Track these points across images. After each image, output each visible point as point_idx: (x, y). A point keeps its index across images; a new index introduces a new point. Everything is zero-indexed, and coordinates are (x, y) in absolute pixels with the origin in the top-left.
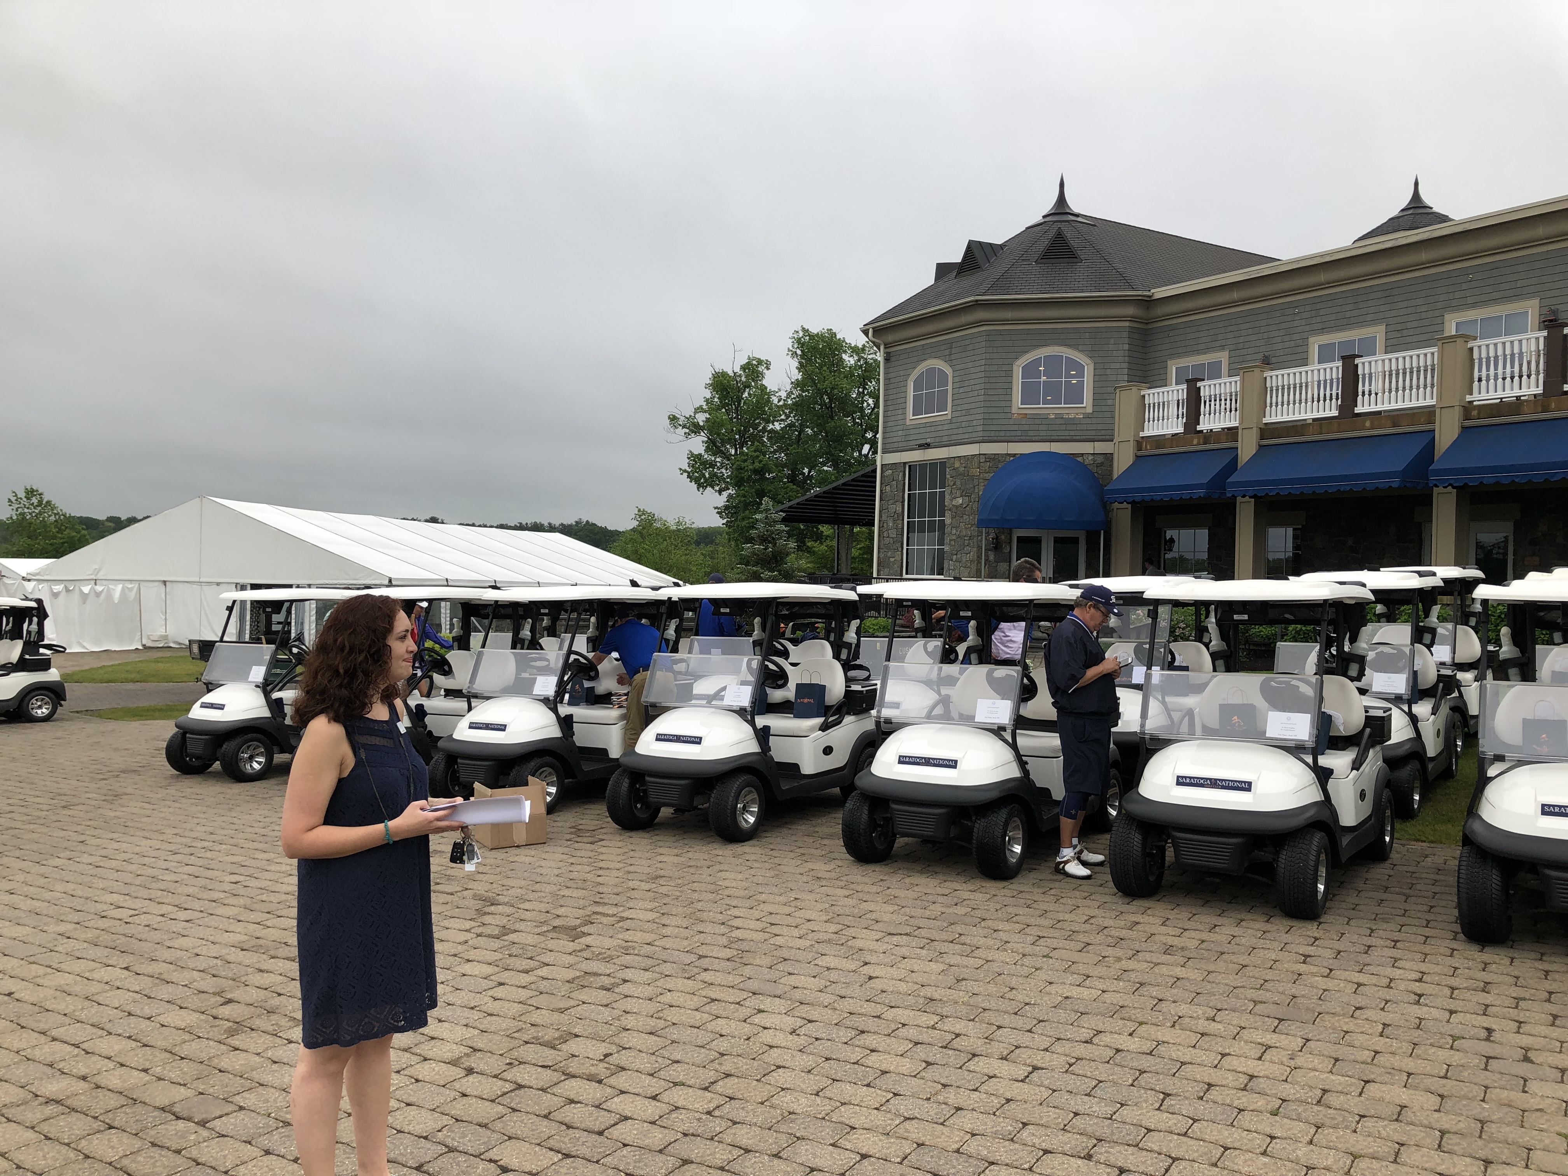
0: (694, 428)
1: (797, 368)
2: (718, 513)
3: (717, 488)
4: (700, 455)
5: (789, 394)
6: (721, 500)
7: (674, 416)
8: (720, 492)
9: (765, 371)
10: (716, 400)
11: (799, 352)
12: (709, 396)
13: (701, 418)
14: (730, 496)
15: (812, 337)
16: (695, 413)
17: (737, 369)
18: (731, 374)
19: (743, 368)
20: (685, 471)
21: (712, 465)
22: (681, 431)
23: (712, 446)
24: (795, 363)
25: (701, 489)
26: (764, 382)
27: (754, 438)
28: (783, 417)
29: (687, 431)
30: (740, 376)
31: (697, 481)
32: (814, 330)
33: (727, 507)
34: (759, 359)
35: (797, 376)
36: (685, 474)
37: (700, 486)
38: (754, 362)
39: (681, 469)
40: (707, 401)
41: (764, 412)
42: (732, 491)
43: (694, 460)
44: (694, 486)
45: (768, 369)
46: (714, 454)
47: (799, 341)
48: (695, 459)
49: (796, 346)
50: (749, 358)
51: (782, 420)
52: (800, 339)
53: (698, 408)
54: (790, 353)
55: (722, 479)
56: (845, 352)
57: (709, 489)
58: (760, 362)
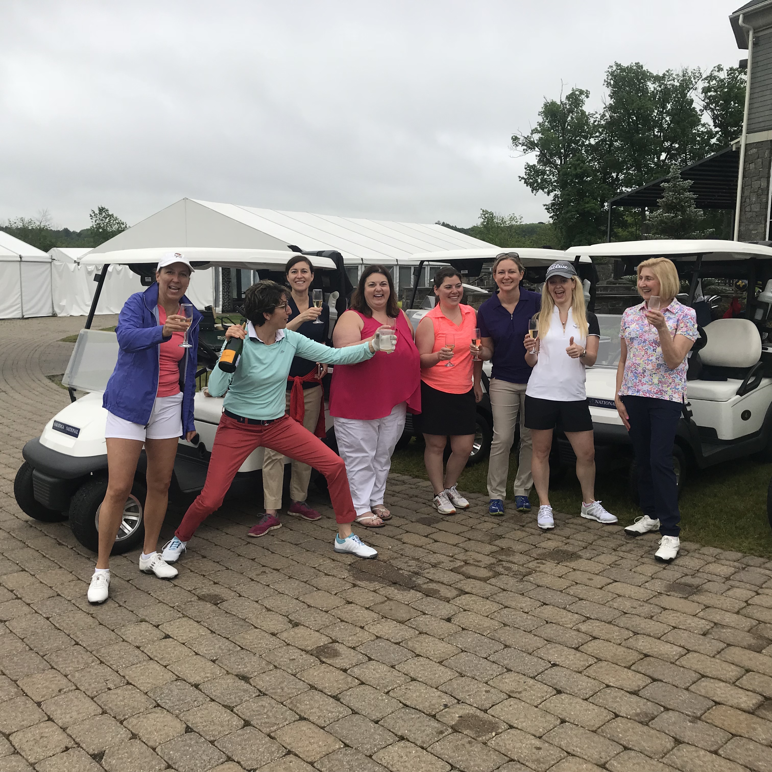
0: (531, 145)
1: (610, 96)
2: (546, 209)
3: (546, 190)
4: (534, 165)
5: (603, 116)
6: (549, 199)
7: (516, 137)
8: (548, 193)
9: (585, 99)
10: (546, 124)
11: (612, 82)
12: (541, 121)
13: (536, 137)
14: (556, 196)
15: (622, 70)
16: (532, 134)
17: (564, 100)
18: (559, 103)
19: (568, 98)
20: (523, 178)
21: (544, 173)
22: (521, 148)
23: (543, 159)
24: (608, 91)
25: (535, 191)
26: (584, 108)
27: (576, 151)
28: (597, 134)
29: (525, 147)
30: (565, 104)
31: (531, 185)
32: (625, 64)
33: (553, 205)
34: (581, 90)
35: (610, 101)
36: (523, 181)
37: (533, 189)
38: (577, 93)
39: (520, 177)
40: (540, 125)
41: (584, 131)
42: (558, 192)
43: (530, 170)
44: (529, 189)
45: (587, 97)
46: (545, 165)
47: (612, 74)
48: (530, 168)
49: (610, 77)
50: (573, 90)
51: (597, 137)
52: (614, 72)
53: (534, 130)
54: (606, 83)
55: (551, 183)
56: (650, 80)
57: (540, 191)
58: (581, 92)
